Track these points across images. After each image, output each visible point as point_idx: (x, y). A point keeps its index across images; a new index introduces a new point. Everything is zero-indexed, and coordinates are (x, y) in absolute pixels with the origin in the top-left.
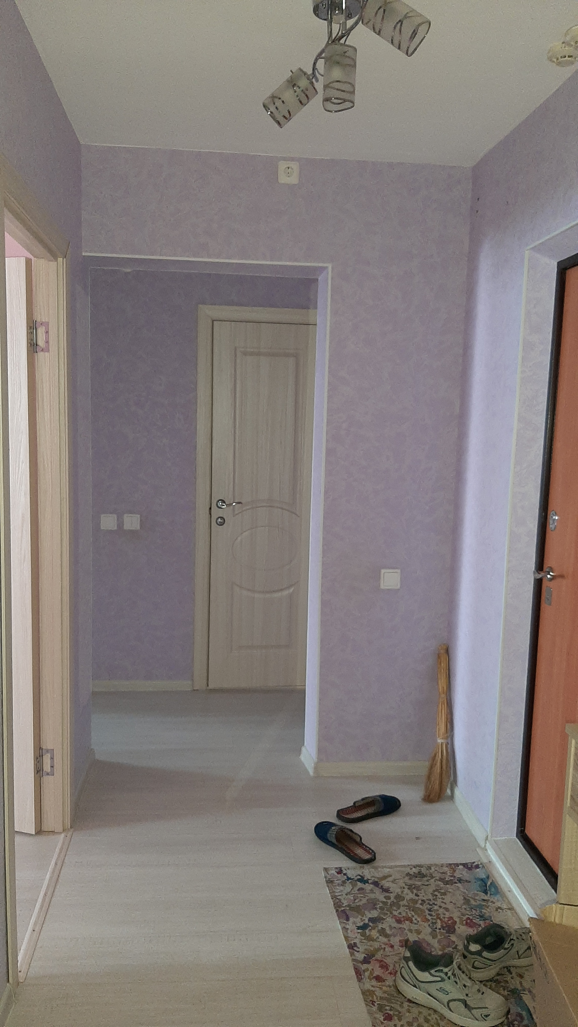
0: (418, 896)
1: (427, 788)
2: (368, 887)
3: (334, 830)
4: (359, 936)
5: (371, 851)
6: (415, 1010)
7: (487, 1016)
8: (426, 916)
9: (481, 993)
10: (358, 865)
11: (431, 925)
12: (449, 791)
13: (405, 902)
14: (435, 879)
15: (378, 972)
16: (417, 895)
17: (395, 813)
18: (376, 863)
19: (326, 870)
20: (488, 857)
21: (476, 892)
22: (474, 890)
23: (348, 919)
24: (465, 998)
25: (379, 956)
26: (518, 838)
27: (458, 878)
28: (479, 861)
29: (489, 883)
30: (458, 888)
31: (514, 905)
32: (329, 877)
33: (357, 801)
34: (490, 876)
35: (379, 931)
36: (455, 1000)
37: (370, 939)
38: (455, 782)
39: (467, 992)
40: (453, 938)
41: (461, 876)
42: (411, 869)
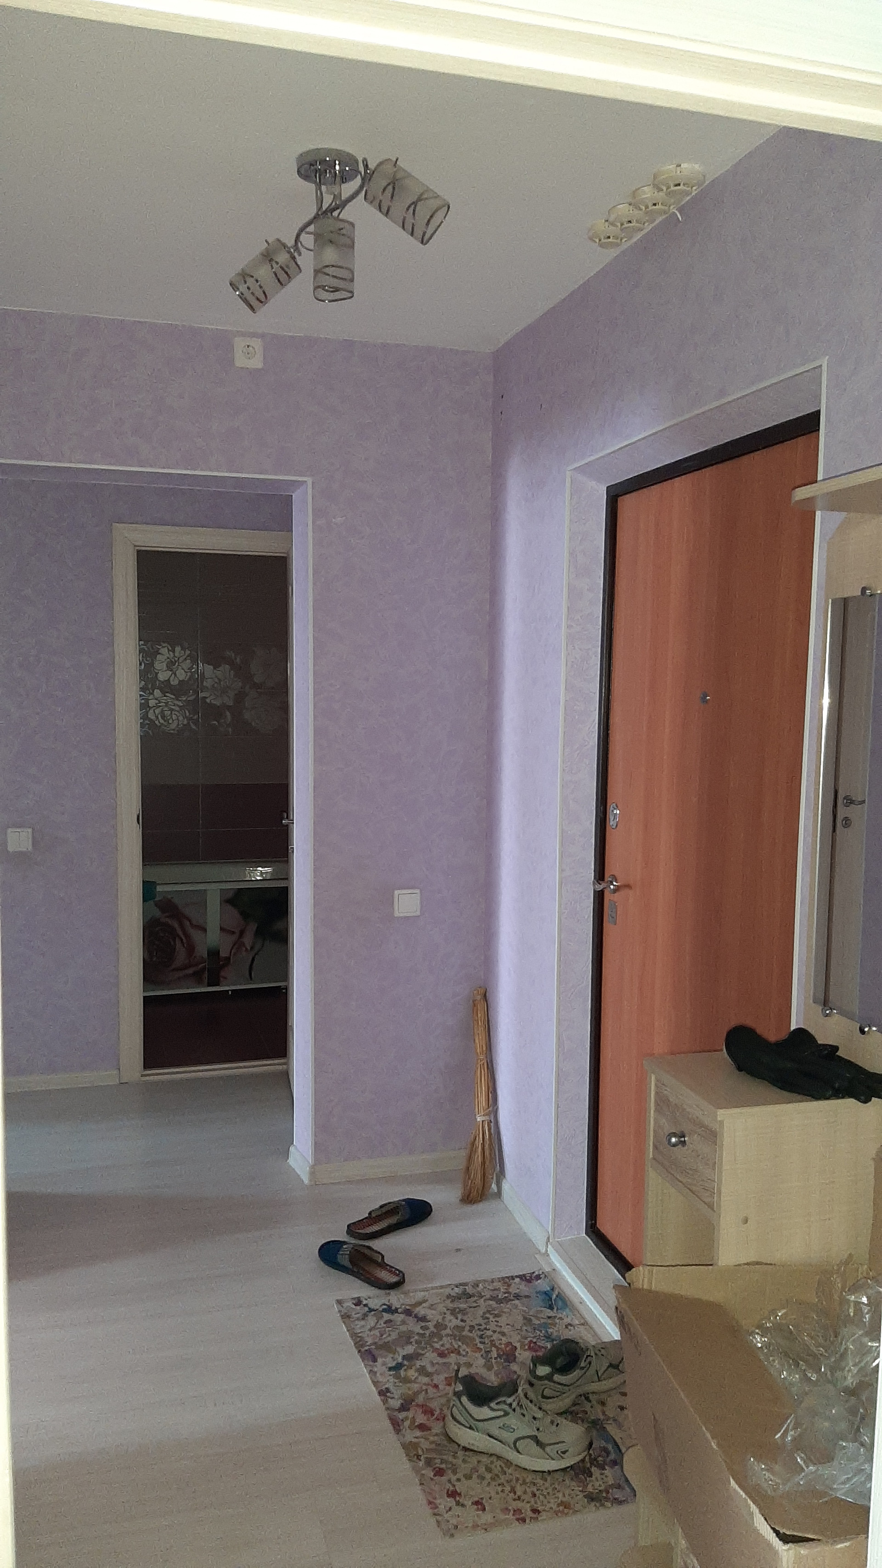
0: (465, 1321)
1: (465, 1186)
2: (398, 1318)
3: (346, 1249)
4: (392, 1380)
5: (397, 1272)
6: (474, 1459)
7: (564, 1453)
8: (477, 1345)
9: (556, 1424)
10: (382, 1292)
11: (484, 1355)
12: (494, 1186)
13: (448, 1331)
14: (484, 1298)
15: (421, 1419)
16: (462, 1321)
17: (426, 1222)
18: (406, 1287)
19: (339, 1302)
20: (550, 1264)
21: (539, 1309)
22: (536, 1307)
23: (375, 1360)
24: (536, 1433)
25: (420, 1399)
26: (589, 1237)
27: (515, 1294)
28: (540, 1269)
29: (554, 1296)
30: (516, 1307)
31: (589, 1320)
32: (344, 1311)
33: (373, 1210)
34: (556, 1286)
35: (417, 1370)
36: (523, 1438)
37: (406, 1380)
38: (502, 1173)
39: (538, 1425)
40: (514, 1367)
41: (519, 1290)
42: (453, 1289)
